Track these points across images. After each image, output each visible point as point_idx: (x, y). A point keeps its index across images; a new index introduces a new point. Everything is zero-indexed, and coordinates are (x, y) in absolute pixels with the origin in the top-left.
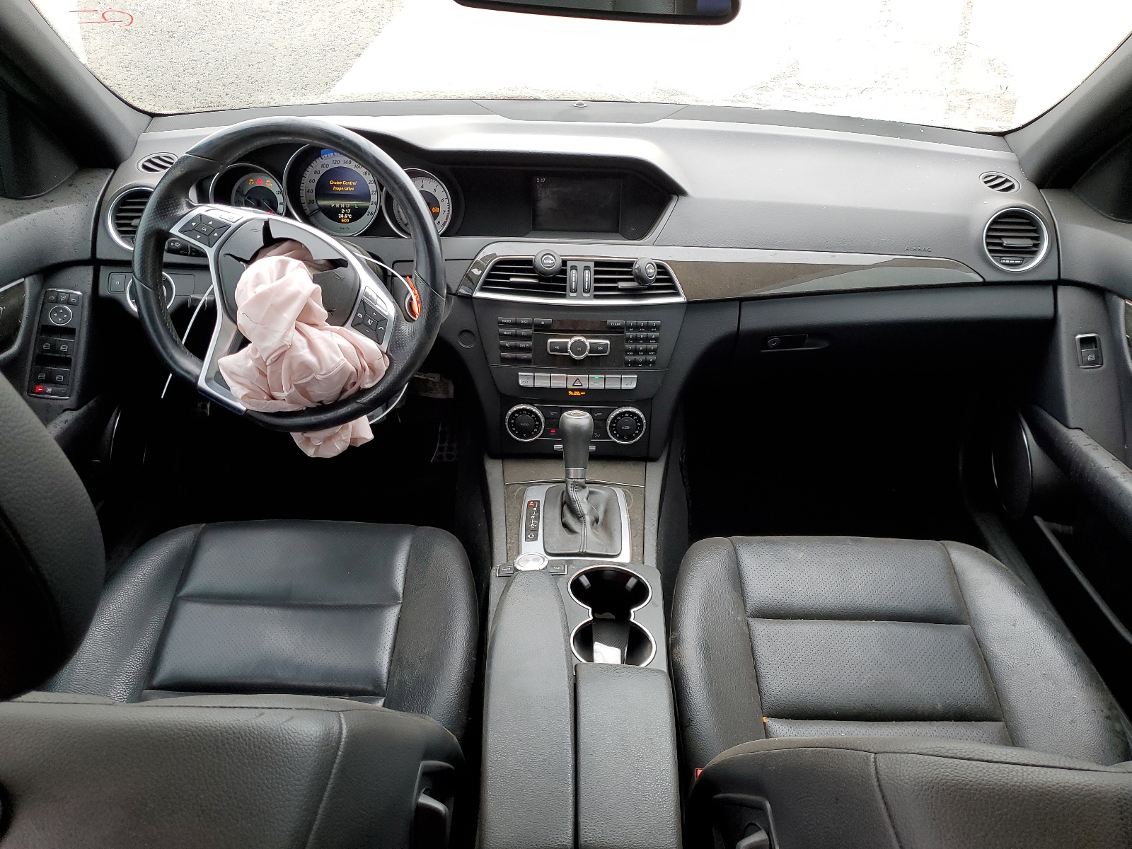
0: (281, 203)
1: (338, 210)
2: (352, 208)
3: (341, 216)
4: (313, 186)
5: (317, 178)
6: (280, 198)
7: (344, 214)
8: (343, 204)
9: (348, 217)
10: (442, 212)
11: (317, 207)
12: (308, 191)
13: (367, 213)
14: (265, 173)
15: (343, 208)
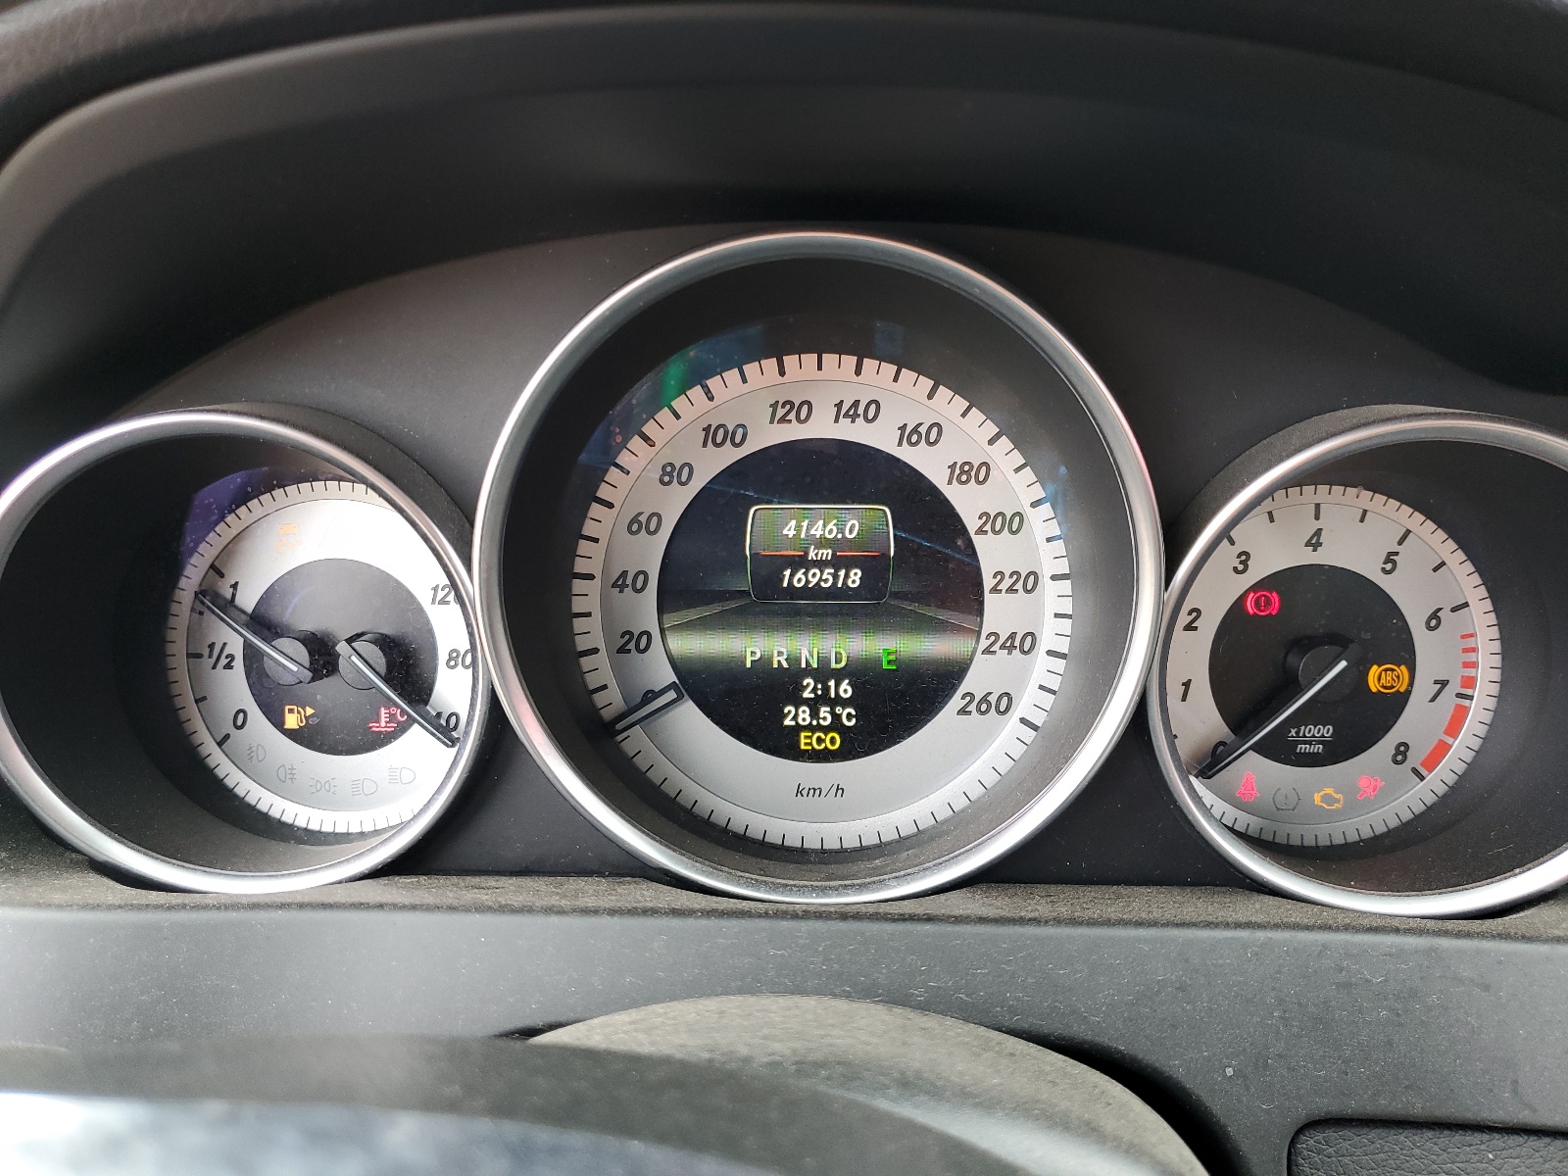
0: (453, 659)
1: (783, 684)
2: (861, 673)
3: (796, 715)
4: (651, 553)
5: (675, 503)
6: (449, 630)
7: (814, 706)
8: (806, 647)
9: (836, 725)
10: (1423, 688)
11: (671, 677)
12: (620, 584)
13: (956, 702)
14: (363, 480)
15: (808, 671)
